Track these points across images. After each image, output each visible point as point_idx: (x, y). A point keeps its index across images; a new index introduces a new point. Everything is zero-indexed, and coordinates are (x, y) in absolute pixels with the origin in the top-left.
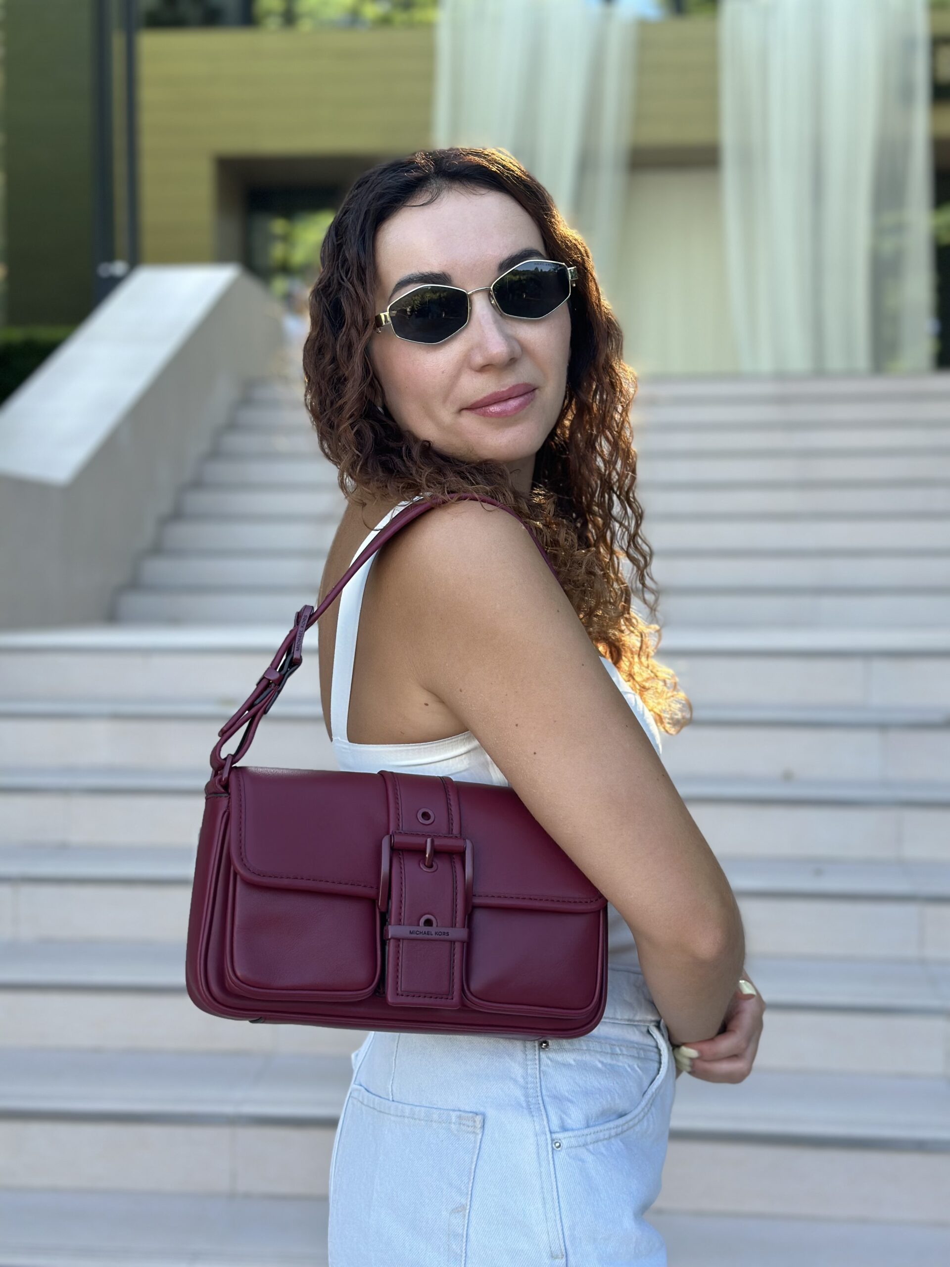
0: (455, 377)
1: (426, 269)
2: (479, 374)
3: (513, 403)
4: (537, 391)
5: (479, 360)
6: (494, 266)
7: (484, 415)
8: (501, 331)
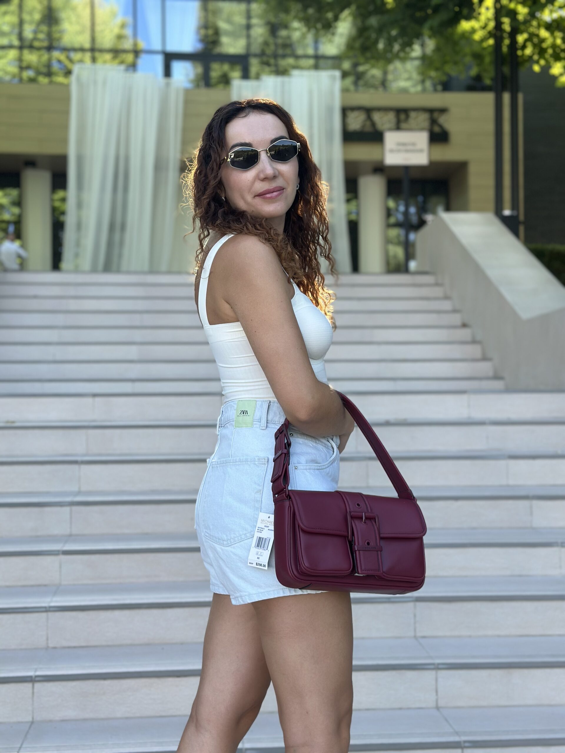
0: (253, 182)
1: (243, 141)
2: (262, 182)
3: (275, 194)
4: (285, 190)
5: (262, 176)
6: (269, 142)
7: (264, 198)
8: (271, 165)
